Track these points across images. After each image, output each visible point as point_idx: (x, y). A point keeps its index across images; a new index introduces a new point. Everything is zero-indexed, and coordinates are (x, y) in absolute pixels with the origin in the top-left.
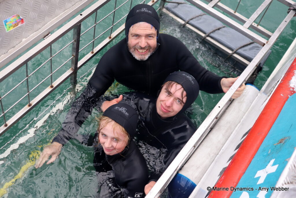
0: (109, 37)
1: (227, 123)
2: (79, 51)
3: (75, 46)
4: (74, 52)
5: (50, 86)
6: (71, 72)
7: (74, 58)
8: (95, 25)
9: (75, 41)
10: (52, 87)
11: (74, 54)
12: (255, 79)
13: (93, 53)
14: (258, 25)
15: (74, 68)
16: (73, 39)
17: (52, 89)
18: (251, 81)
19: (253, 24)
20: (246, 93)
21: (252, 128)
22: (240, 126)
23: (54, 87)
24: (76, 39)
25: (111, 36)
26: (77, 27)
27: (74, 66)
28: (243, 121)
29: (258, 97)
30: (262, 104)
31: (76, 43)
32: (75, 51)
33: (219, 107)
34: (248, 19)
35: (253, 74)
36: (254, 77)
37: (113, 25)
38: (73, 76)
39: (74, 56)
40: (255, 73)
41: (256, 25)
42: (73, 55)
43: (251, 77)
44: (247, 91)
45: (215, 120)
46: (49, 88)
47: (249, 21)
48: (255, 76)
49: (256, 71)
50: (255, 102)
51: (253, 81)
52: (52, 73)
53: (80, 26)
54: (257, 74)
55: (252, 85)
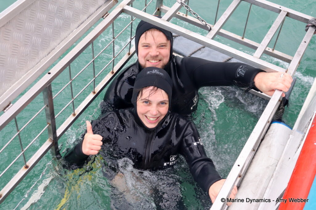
0: (93, 92)
1: (256, 176)
2: (55, 117)
3: (49, 112)
4: (49, 119)
5: (24, 167)
6: (50, 143)
7: (51, 127)
8: (70, 82)
9: (47, 106)
10: (27, 167)
11: (50, 122)
12: (282, 115)
13: (74, 115)
14: (273, 50)
15: (52, 139)
16: (45, 104)
17: (27, 170)
18: (278, 118)
19: (267, 49)
20: (273, 133)
21: (287, 188)
22: (273, 181)
23: (29, 167)
24: (47, 103)
25: (95, 91)
26: (47, 90)
27: (52, 136)
28: (276, 174)
29: (290, 139)
30: (296, 152)
31: (48, 109)
32: (50, 117)
33: (239, 166)
34: (259, 44)
35: (279, 109)
36: (281, 112)
37: (95, 77)
38: (53, 147)
39: (50, 125)
40: (281, 107)
41: (271, 50)
42: (48, 123)
43: (277, 113)
44: (274, 131)
45: (239, 179)
46: (23, 170)
47: (262, 46)
48: (281, 110)
49: (282, 104)
50: (288, 147)
51: (281, 117)
52: (23, 150)
53: (50, 87)
54: (283, 107)
55: (280, 123)
